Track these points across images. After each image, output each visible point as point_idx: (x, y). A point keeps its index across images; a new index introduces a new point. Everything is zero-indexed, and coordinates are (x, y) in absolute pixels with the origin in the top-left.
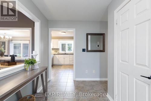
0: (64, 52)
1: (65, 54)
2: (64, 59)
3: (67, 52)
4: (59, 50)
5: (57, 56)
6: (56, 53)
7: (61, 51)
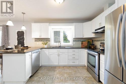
0: (57, 44)
1: (60, 47)
2: (59, 55)
3: (63, 44)
4: (49, 41)
5: (47, 51)
6: (45, 46)
7: (53, 43)
